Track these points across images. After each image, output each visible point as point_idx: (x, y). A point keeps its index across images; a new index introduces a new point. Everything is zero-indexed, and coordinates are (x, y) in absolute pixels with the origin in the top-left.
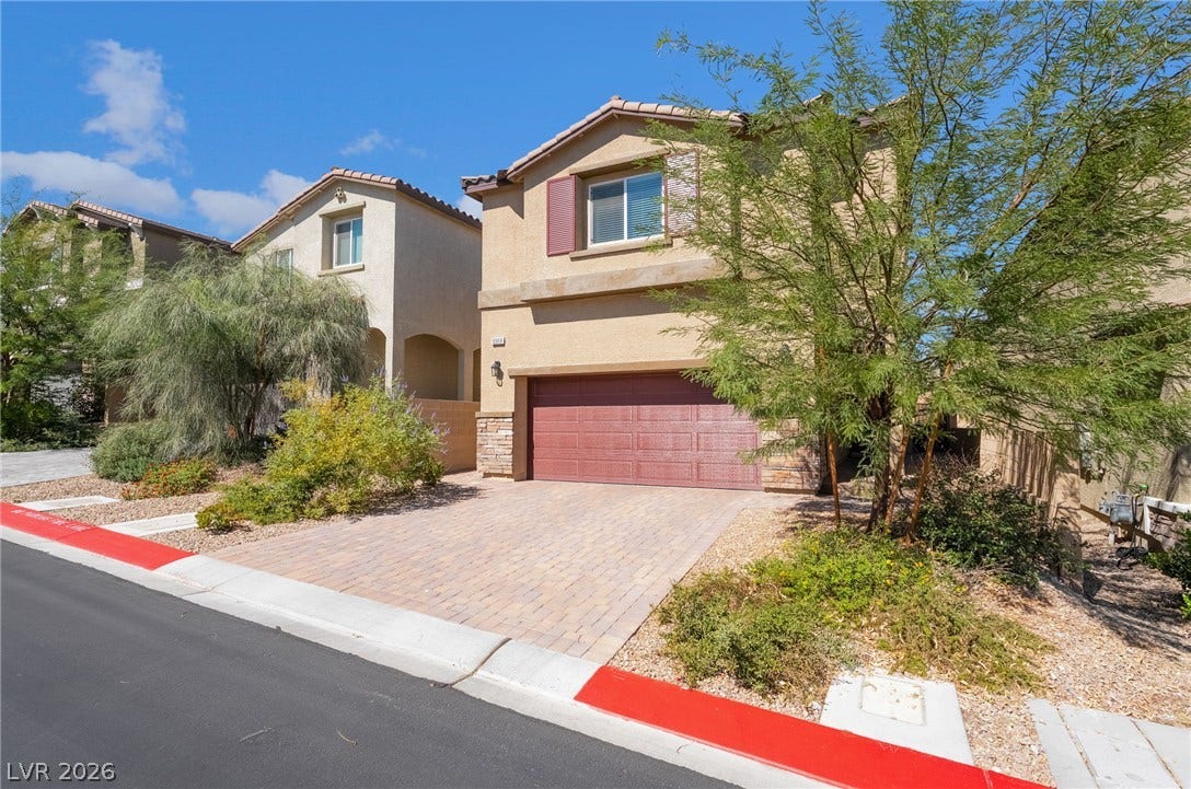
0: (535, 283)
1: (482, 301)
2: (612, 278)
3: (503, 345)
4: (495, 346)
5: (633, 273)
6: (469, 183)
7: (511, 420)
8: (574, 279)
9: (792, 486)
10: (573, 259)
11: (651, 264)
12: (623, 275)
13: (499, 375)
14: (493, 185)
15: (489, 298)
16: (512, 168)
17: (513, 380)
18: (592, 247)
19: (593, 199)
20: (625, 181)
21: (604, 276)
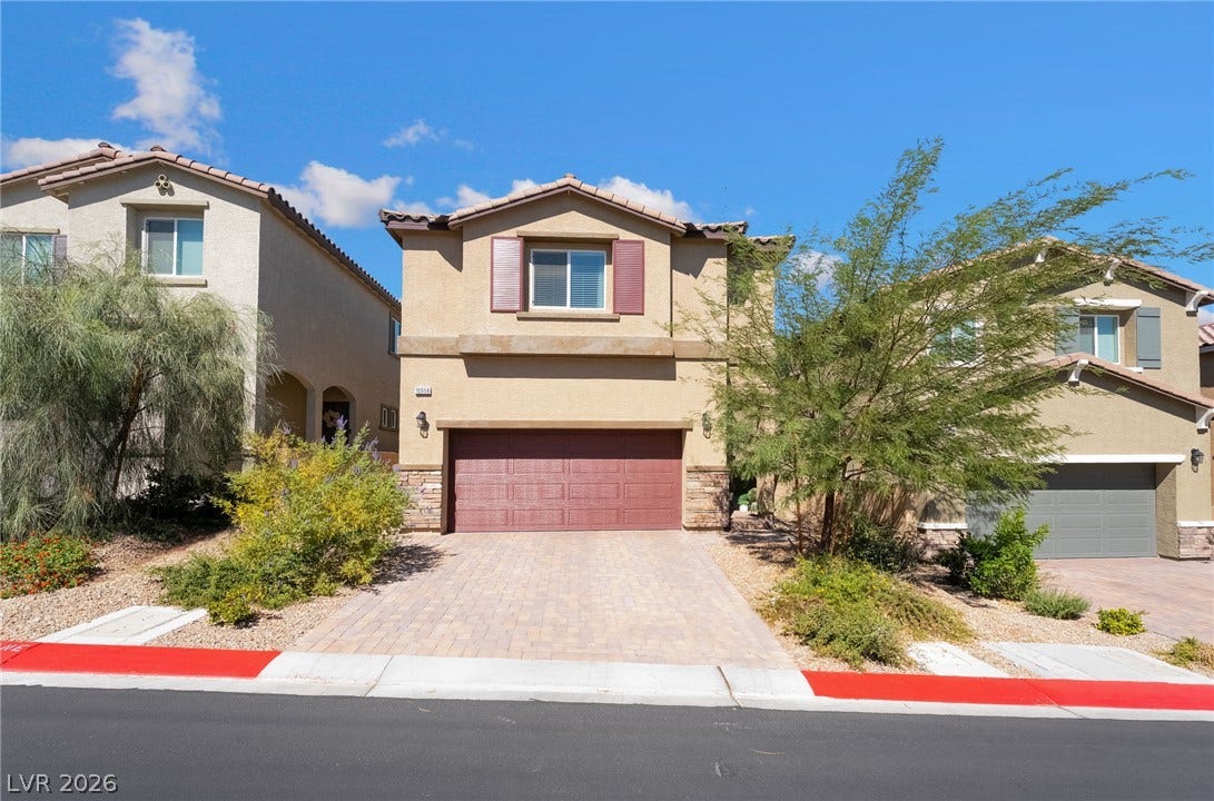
0: (476, 337)
1: (401, 347)
2: (561, 341)
3: (430, 395)
4: (418, 395)
5: (583, 341)
6: (392, 218)
7: (440, 473)
8: (522, 339)
9: (709, 525)
10: (519, 319)
11: (600, 335)
12: (573, 340)
13: (425, 426)
14: (424, 226)
15: (412, 345)
16: (454, 215)
17: (442, 432)
18: (534, 309)
19: (535, 263)
20: (569, 252)
21: (554, 339)
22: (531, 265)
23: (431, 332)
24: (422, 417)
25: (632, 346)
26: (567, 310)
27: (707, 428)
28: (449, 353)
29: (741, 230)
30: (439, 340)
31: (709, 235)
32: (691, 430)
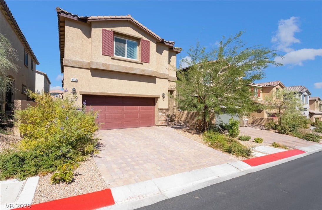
0: (97, 63)
1: (66, 63)
2: (126, 68)
3: (77, 82)
4: (72, 82)
5: (133, 69)
8: (113, 65)
9: (164, 125)
10: (111, 58)
11: (137, 67)
12: (130, 68)
13: (75, 93)
14: (76, 19)
15: (69, 62)
16: (91, 18)
17: (82, 96)
18: (115, 56)
19: (115, 41)
20: (126, 40)
21: (124, 67)
22: (114, 41)
23: (78, 59)
24: (74, 90)
25: (146, 72)
26: (126, 58)
27: (164, 98)
28: (85, 67)
29: (173, 44)
30: (81, 62)
31: (166, 44)
32: (160, 98)
